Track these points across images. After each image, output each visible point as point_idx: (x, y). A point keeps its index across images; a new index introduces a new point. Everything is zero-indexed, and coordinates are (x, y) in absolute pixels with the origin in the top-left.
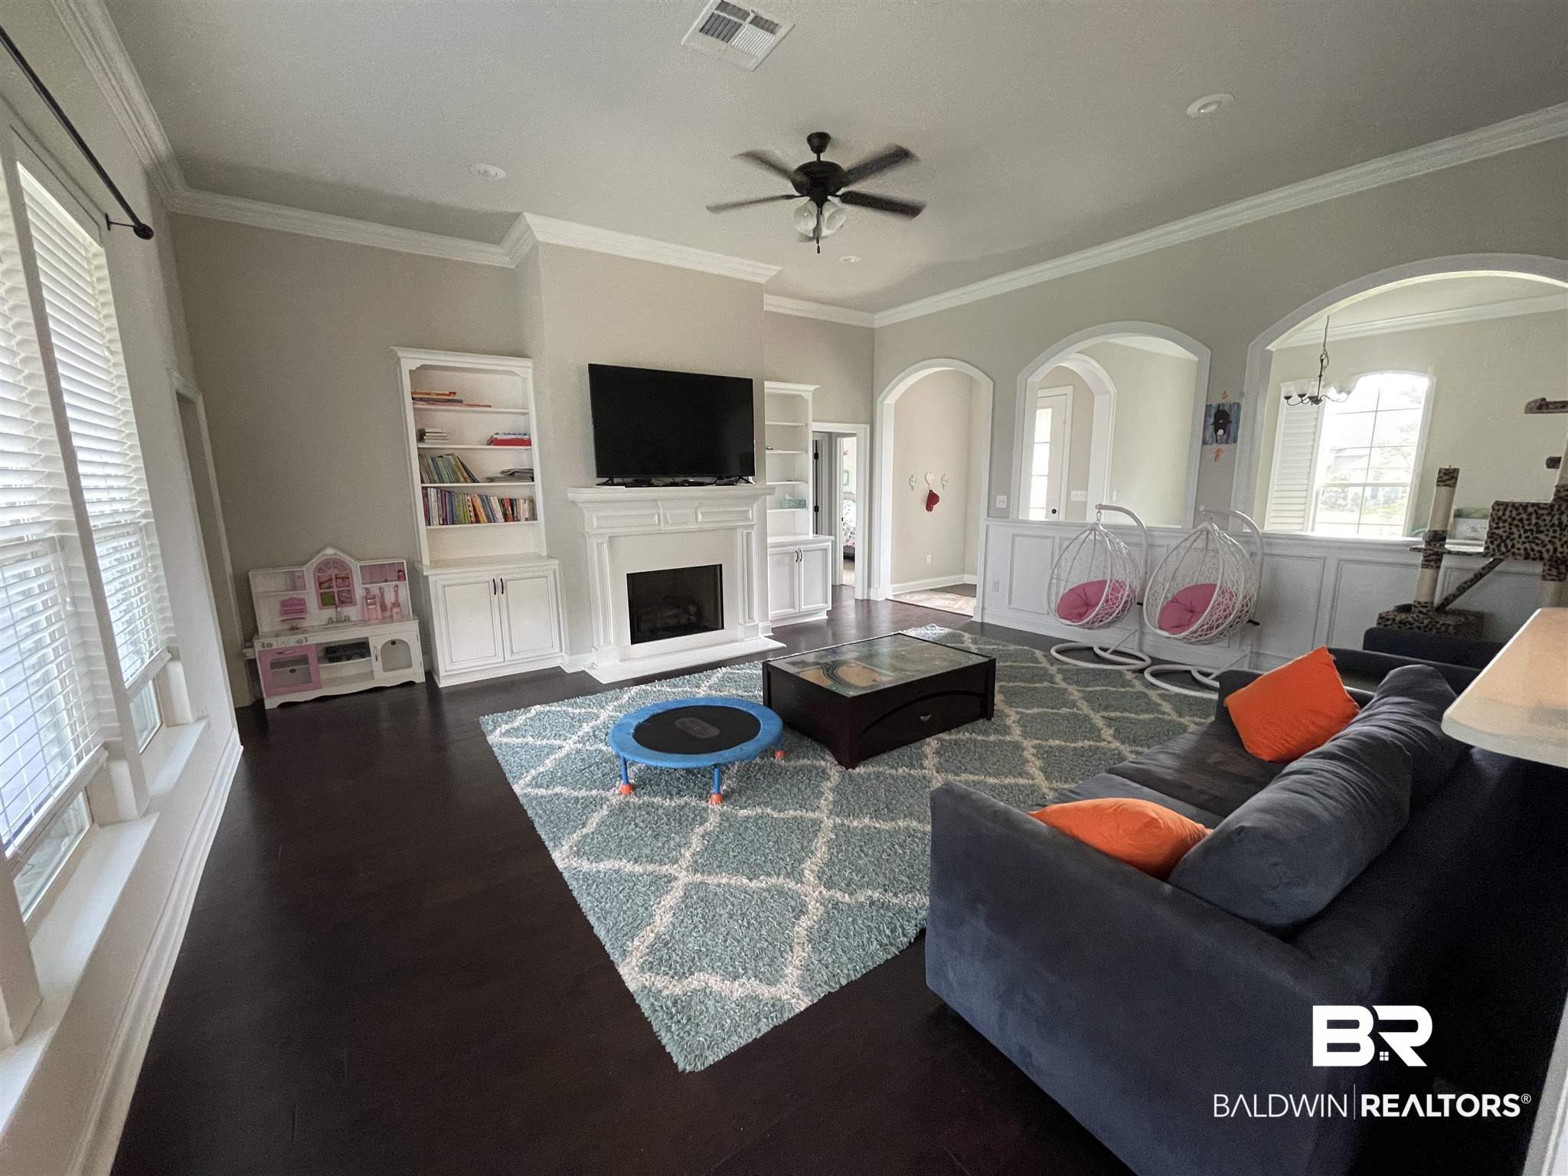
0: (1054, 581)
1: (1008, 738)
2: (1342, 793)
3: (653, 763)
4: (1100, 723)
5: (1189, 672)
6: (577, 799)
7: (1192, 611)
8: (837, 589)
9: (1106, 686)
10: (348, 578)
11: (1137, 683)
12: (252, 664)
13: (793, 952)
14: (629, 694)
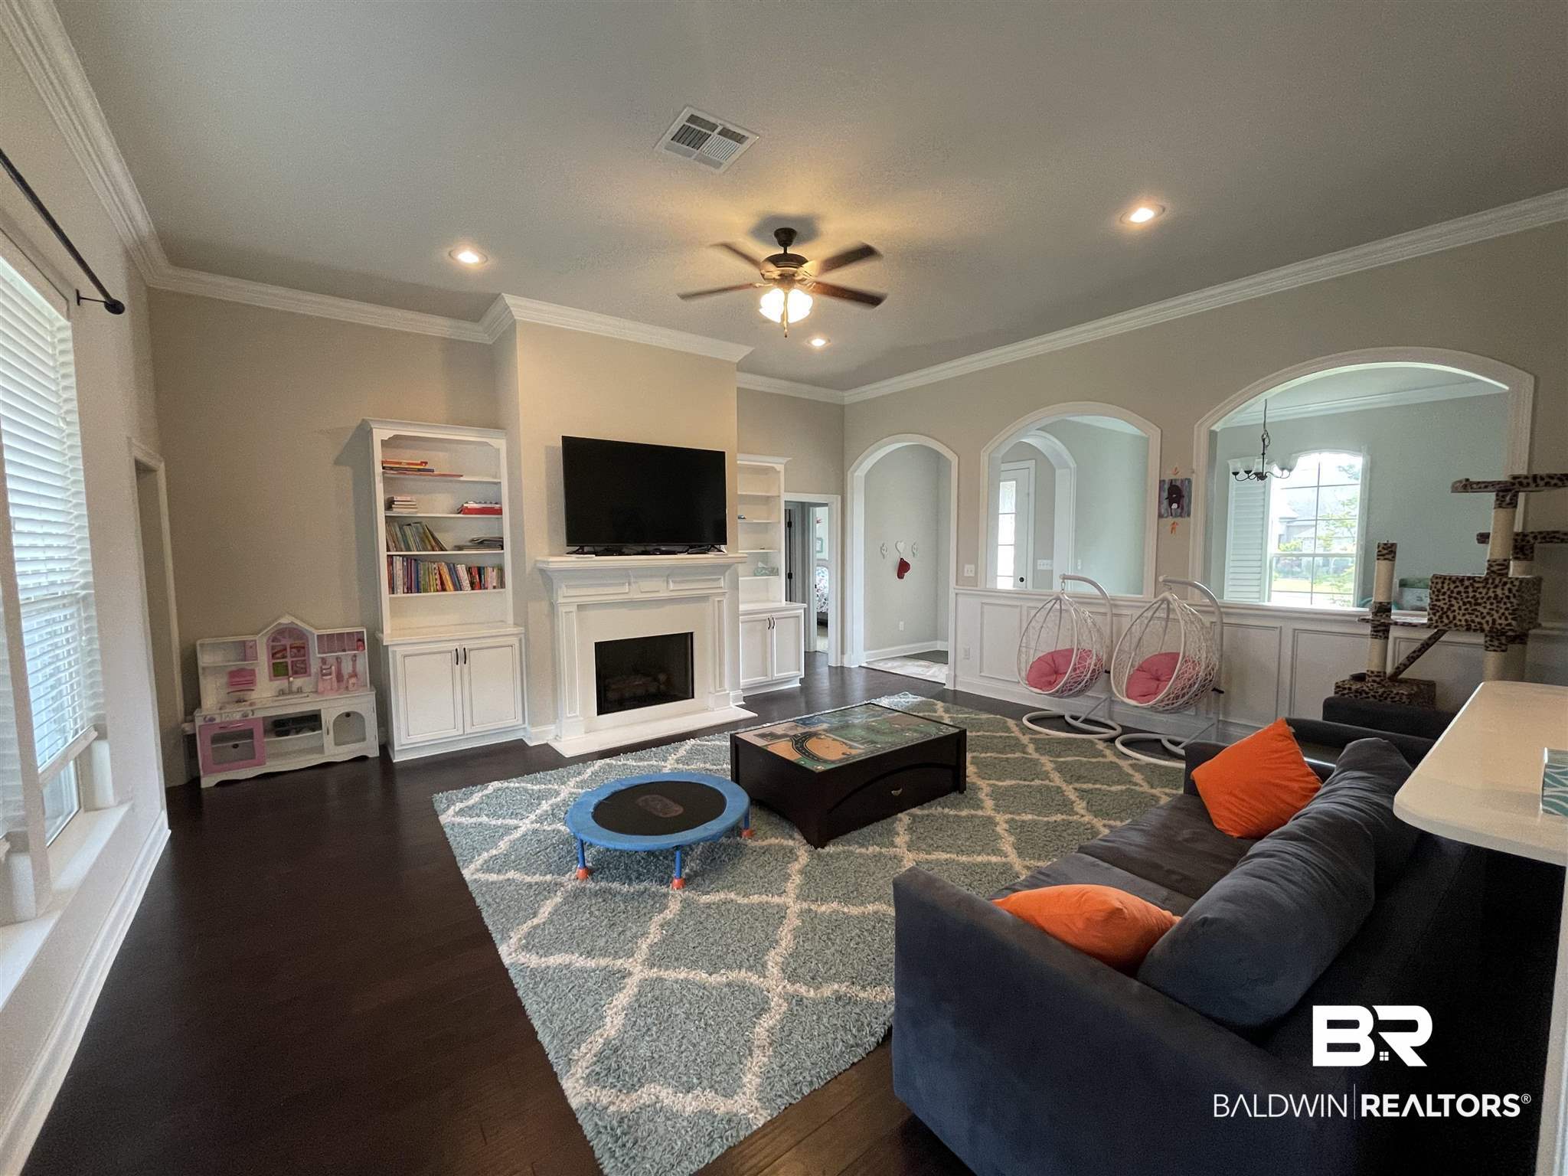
0: (1024, 649)
1: (980, 813)
2: (1306, 878)
3: (611, 846)
4: (1072, 796)
5: (1159, 741)
6: (530, 886)
7: (1158, 680)
8: (810, 657)
9: (1078, 756)
10: (304, 648)
11: (1108, 752)
12: (190, 740)
13: (752, 1058)
14: (592, 769)
